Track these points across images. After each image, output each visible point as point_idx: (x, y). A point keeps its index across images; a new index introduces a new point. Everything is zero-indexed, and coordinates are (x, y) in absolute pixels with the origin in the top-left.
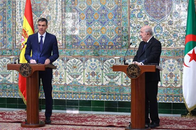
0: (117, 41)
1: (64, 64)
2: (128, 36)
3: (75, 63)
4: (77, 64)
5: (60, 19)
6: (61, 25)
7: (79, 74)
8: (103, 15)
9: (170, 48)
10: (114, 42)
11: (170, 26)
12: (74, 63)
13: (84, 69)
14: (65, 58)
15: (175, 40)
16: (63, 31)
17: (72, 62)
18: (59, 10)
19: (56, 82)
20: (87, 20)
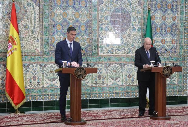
0: (88, 49)
1: (42, 69)
2: (97, 45)
3: (52, 69)
4: (54, 69)
5: (38, 28)
6: (39, 34)
7: (56, 78)
8: (77, 27)
9: (128, 55)
10: (86, 50)
11: (129, 38)
14: (43, 64)
15: (133, 49)
16: (41, 40)
17: (49, 68)
18: (37, 20)
19: (34, 86)
20: (63, 30)
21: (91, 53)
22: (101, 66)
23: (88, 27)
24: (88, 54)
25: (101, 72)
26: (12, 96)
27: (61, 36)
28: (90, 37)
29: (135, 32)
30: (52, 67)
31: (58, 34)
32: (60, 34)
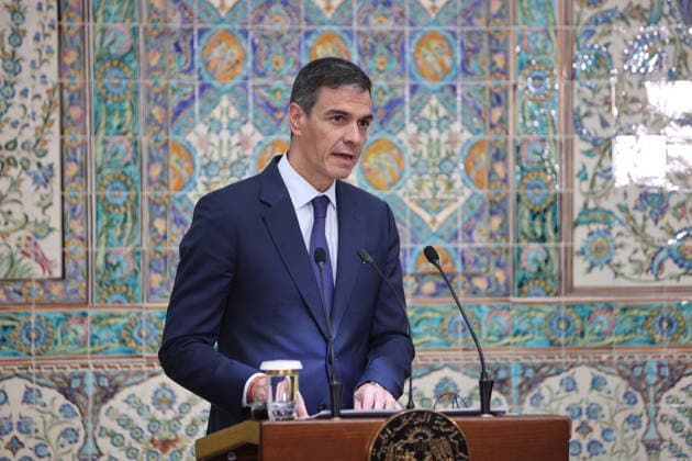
0: (480, 240)
1: (76, 423)
2: (557, 204)
3: (170, 415)
4: (186, 422)
5: (45, 69)
6: (55, 116)
8: (380, 48)
10: (462, 246)
12: (159, 416)
14: (90, 380)
16: (72, 169)
17: (140, 408)
20: (260, 81)
21: (500, 275)
22: (596, 384)
23: (475, 51)
24: (480, 283)
25: (596, 435)
27: (248, 129)
28: (491, 136)
30: (170, 403)
31: (216, 113)
32: (234, 113)
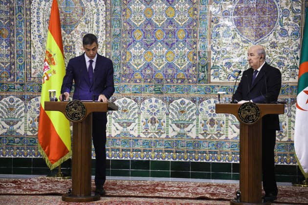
0: (191, 72)
2: (207, 65)
3: (126, 105)
4: (129, 106)
5: (103, 38)
6: (105, 46)
7: (132, 121)
8: (170, 33)
10: (187, 73)
11: (272, 50)
12: (124, 105)
13: (139, 114)
17: (120, 103)
18: (101, 23)
20: (145, 40)
21: (195, 79)
23: (190, 33)
24: (191, 81)
26: (47, 148)
28: (193, 51)
29: (285, 38)
30: (126, 103)
31: (136, 46)
32: (140, 46)
